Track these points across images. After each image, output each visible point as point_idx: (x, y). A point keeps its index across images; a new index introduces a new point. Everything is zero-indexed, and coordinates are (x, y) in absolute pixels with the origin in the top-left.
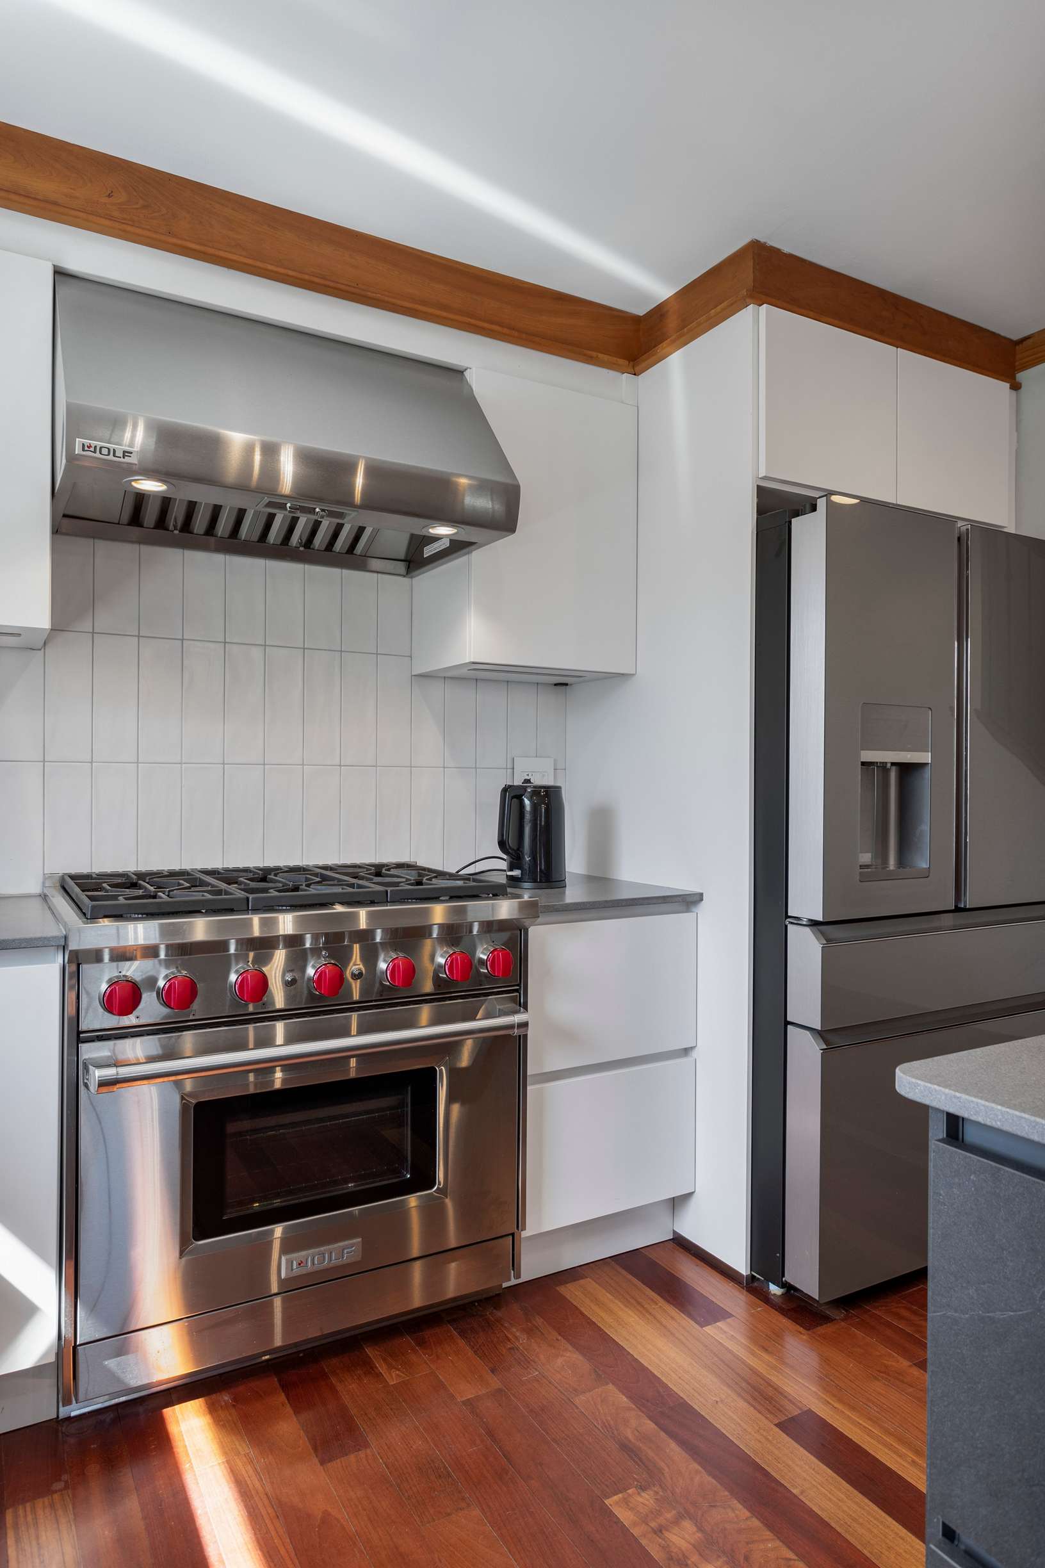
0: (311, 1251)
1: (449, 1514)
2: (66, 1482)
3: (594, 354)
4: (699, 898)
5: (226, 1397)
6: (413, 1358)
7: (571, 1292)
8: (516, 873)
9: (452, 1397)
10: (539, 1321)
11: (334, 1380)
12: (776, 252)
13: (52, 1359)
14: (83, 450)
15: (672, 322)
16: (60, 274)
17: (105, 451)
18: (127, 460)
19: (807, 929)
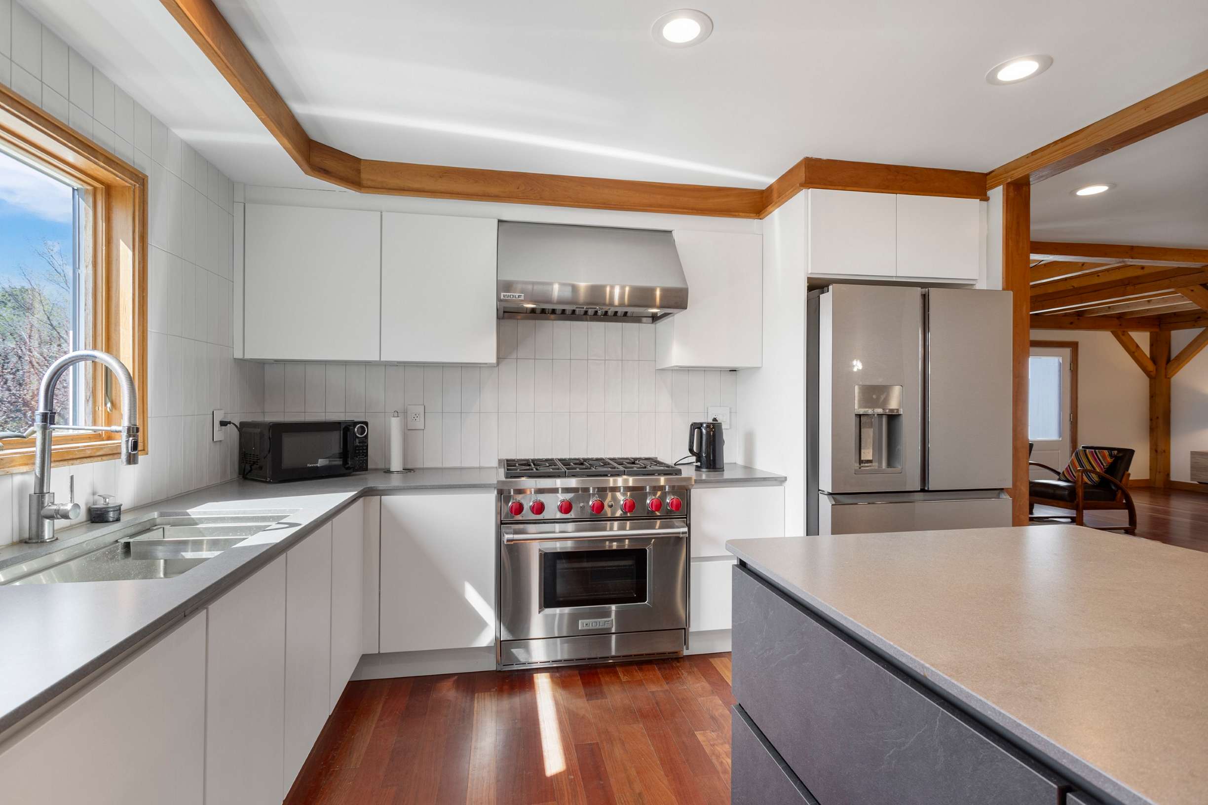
0: (591, 620)
1: (630, 724)
2: (496, 689)
3: (737, 214)
4: (785, 479)
5: (557, 674)
6: (635, 674)
7: (716, 662)
8: (699, 464)
9: (646, 689)
10: (695, 669)
11: (600, 676)
12: (819, 160)
13: (493, 645)
14: (504, 297)
15: (775, 195)
16: (500, 221)
17: (512, 296)
18: (520, 298)
19: (826, 496)
